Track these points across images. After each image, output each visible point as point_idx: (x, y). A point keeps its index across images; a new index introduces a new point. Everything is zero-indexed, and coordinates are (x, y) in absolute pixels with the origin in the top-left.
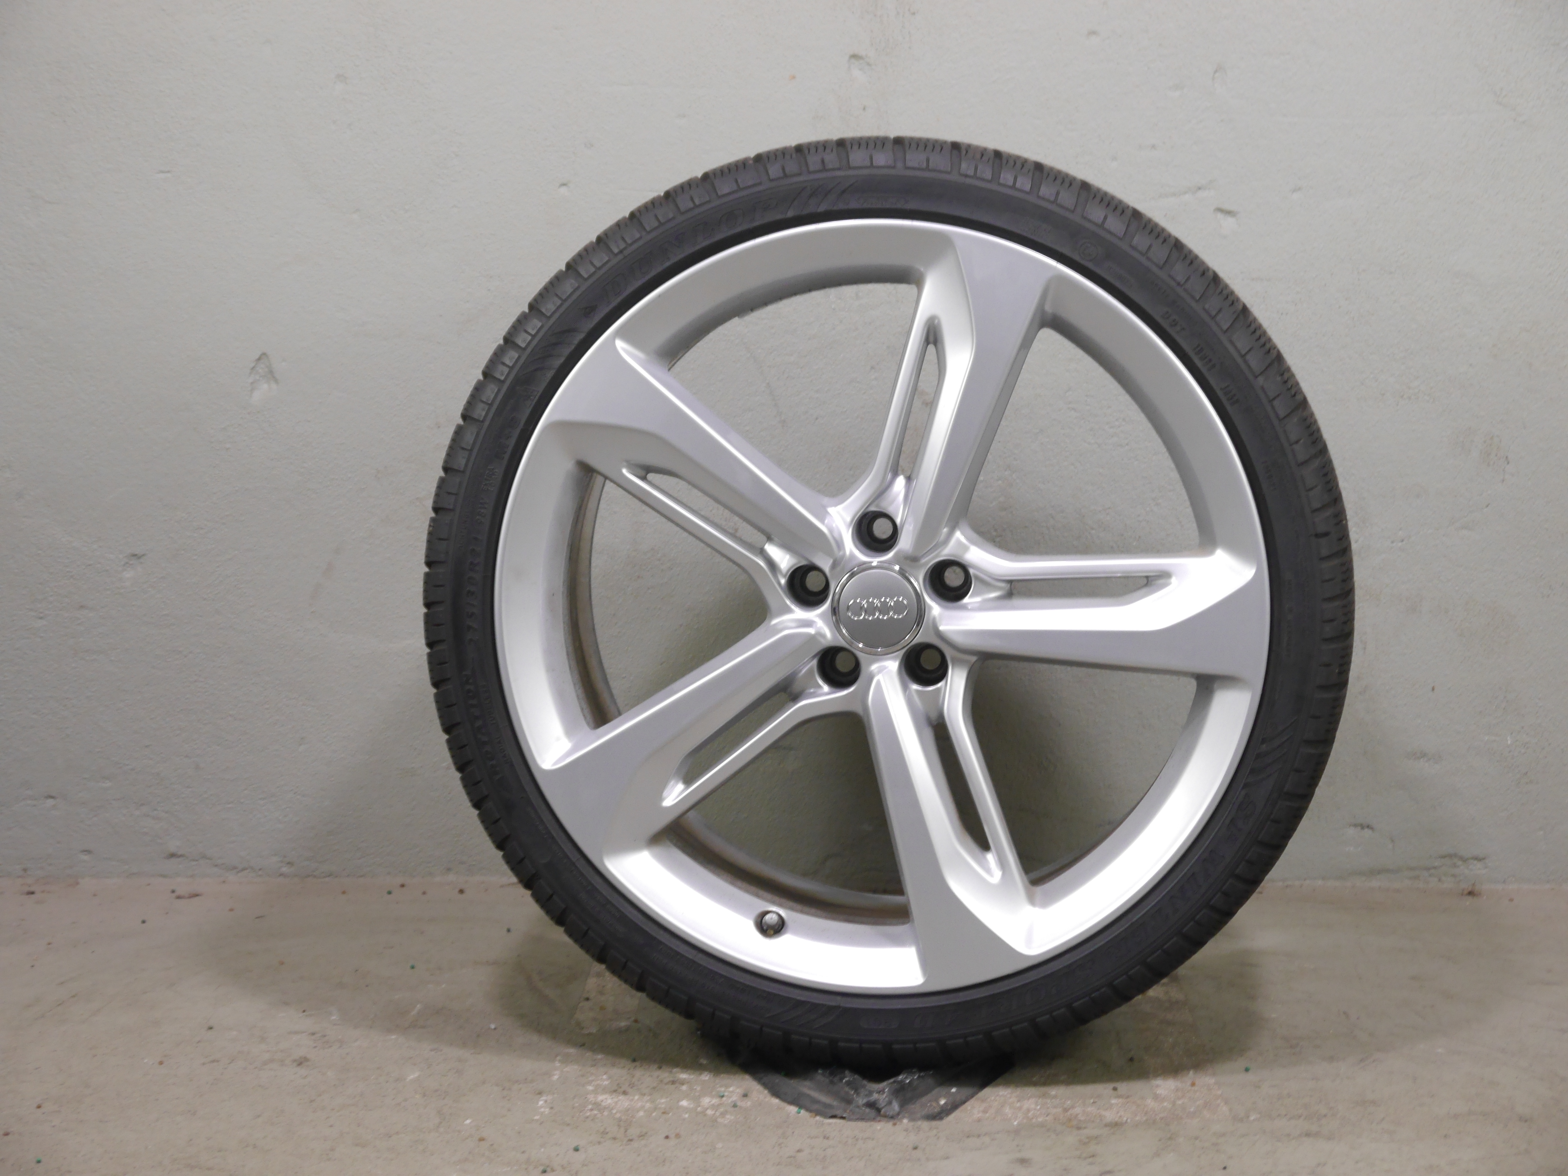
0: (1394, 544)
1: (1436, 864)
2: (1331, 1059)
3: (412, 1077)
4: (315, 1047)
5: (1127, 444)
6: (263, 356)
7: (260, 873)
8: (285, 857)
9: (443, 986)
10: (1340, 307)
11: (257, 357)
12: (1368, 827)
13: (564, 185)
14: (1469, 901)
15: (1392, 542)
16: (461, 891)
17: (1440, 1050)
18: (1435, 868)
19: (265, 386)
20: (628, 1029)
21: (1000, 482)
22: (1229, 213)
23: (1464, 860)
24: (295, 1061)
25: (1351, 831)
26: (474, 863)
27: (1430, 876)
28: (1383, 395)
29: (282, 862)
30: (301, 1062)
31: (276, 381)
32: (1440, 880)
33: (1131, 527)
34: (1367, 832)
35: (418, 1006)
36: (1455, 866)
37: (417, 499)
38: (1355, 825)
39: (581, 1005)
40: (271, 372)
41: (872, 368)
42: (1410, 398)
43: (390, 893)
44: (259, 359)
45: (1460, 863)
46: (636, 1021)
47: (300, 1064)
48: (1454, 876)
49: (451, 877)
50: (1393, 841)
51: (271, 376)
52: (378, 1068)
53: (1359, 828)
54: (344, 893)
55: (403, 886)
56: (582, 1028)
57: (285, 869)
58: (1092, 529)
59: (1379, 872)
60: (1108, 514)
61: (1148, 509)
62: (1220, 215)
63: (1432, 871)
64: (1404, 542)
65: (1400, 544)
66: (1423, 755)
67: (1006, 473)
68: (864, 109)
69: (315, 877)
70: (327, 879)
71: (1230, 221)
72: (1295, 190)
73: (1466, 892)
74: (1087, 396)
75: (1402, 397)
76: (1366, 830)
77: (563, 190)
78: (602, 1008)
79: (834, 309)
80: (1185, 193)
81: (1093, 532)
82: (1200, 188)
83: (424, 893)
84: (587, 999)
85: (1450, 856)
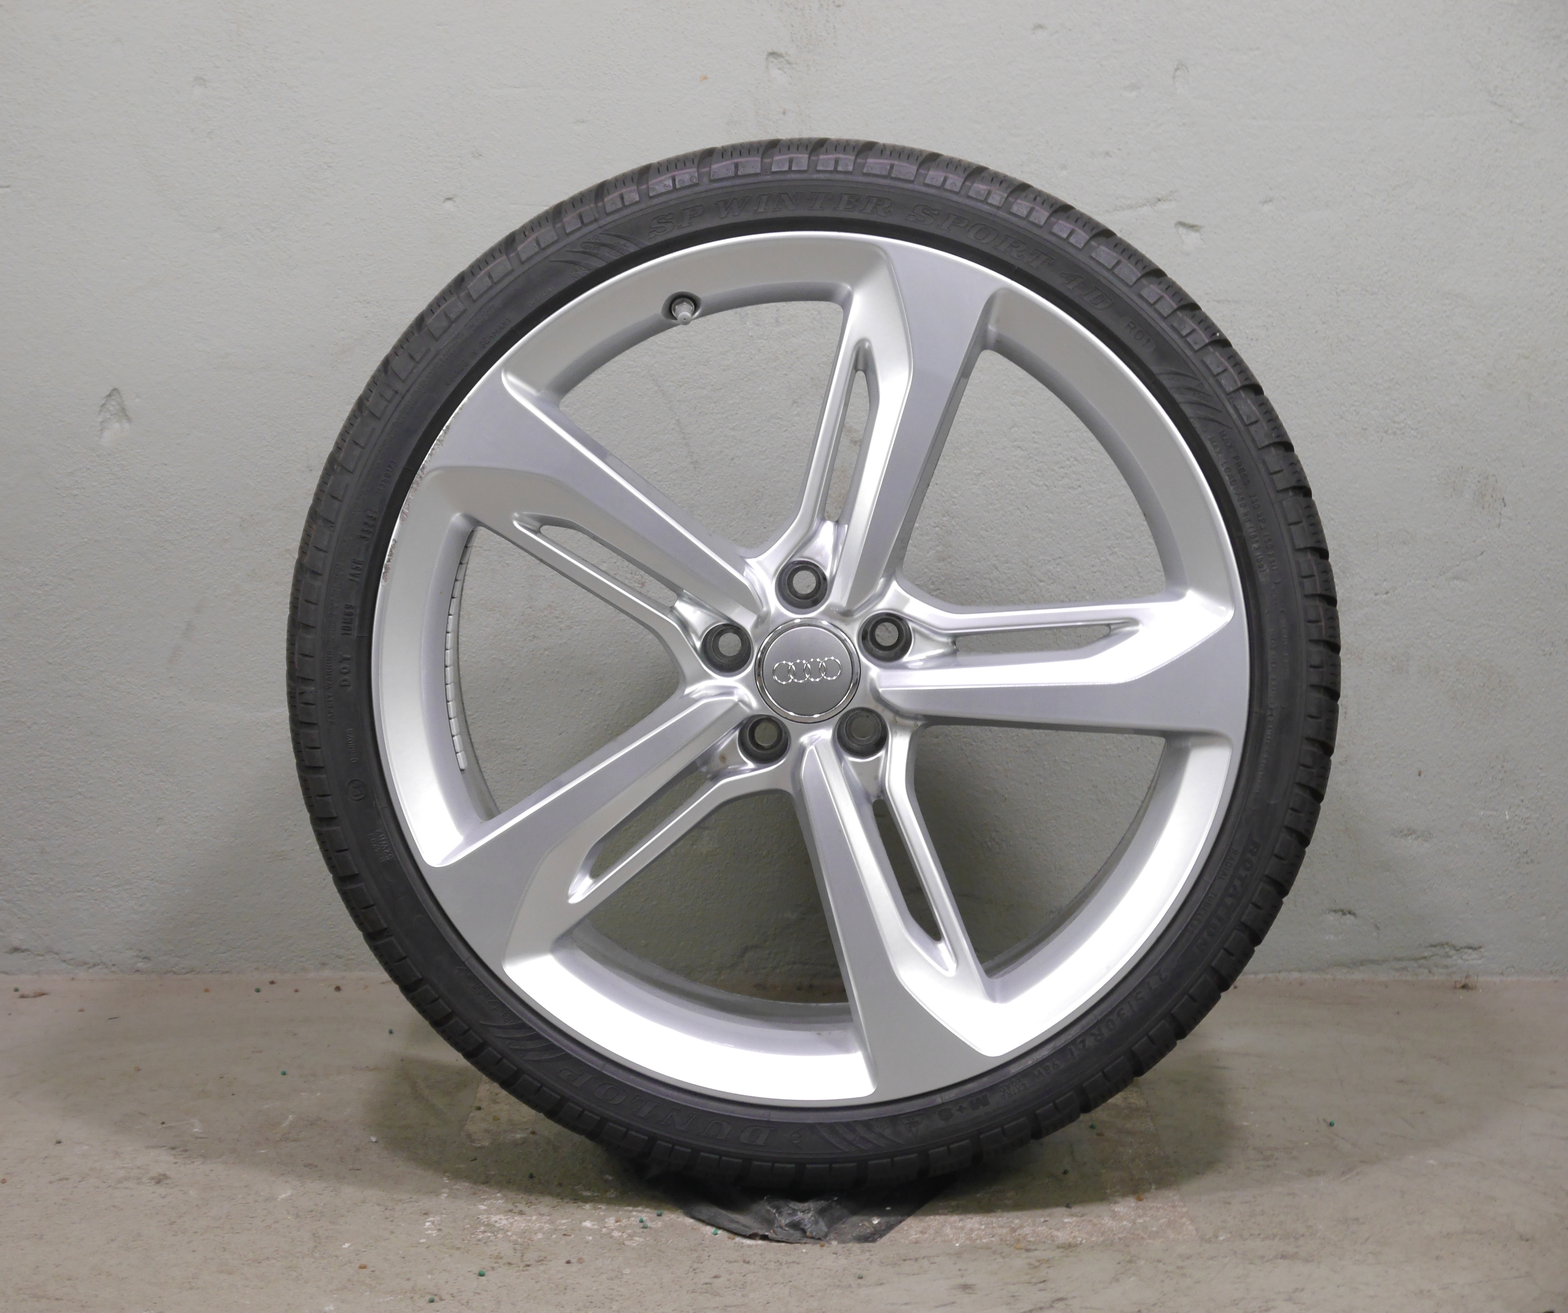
0: (1378, 597)
1: (1426, 954)
2: (1310, 1173)
3: (284, 1196)
4: (176, 1163)
5: (1080, 486)
6: (114, 392)
7: (113, 969)
8: (141, 951)
9: (318, 1094)
10: (1316, 332)
11: (108, 393)
12: (1350, 913)
13: (450, 199)
14: (1462, 995)
15: (1376, 594)
16: (338, 989)
17: (1431, 1162)
18: (1425, 958)
19: (117, 426)
20: (524, 1141)
21: (937, 529)
22: (1192, 227)
23: (1457, 949)
24: (153, 1178)
25: (1331, 918)
26: (352, 957)
27: (1420, 967)
28: (1365, 429)
29: (138, 956)
30: (159, 1180)
31: (129, 420)
32: (1430, 972)
33: (1084, 579)
34: (1349, 919)
35: (290, 1116)
36: (1448, 956)
37: (287, 550)
38: (1335, 911)
39: (472, 1114)
40: (123, 410)
41: (795, 402)
42: (1395, 433)
43: (258, 991)
44: (110, 395)
45: (1452, 952)
46: (533, 1133)
47: (158, 1182)
48: (1446, 967)
49: (327, 973)
50: (1378, 928)
51: (123, 413)
52: (246, 1186)
53: (1340, 913)
54: (207, 991)
55: (272, 983)
56: (473, 1141)
57: (140, 965)
58: (1041, 581)
59: (1362, 963)
60: (1058, 564)
61: (1103, 559)
62: (1182, 230)
63: (1422, 962)
64: (1389, 595)
65: (1385, 596)
66: (1411, 832)
67: (945, 519)
68: (784, 113)
69: (174, 973)
70: (188, 976)
71: (1194, 235)
72: (1265, 202)
73: (1458, 985)
74: (1034, 432)
75: (1386, 432)
76: (1348, 916)
77: (449, 204)
78: (496, 1119)
79: (752, 336)
80: (1144, 205)
81: (1042, 584)
82: (1159, 200)
83: (297, 991)
84: (479, 1108)
85: (1442, 945)
